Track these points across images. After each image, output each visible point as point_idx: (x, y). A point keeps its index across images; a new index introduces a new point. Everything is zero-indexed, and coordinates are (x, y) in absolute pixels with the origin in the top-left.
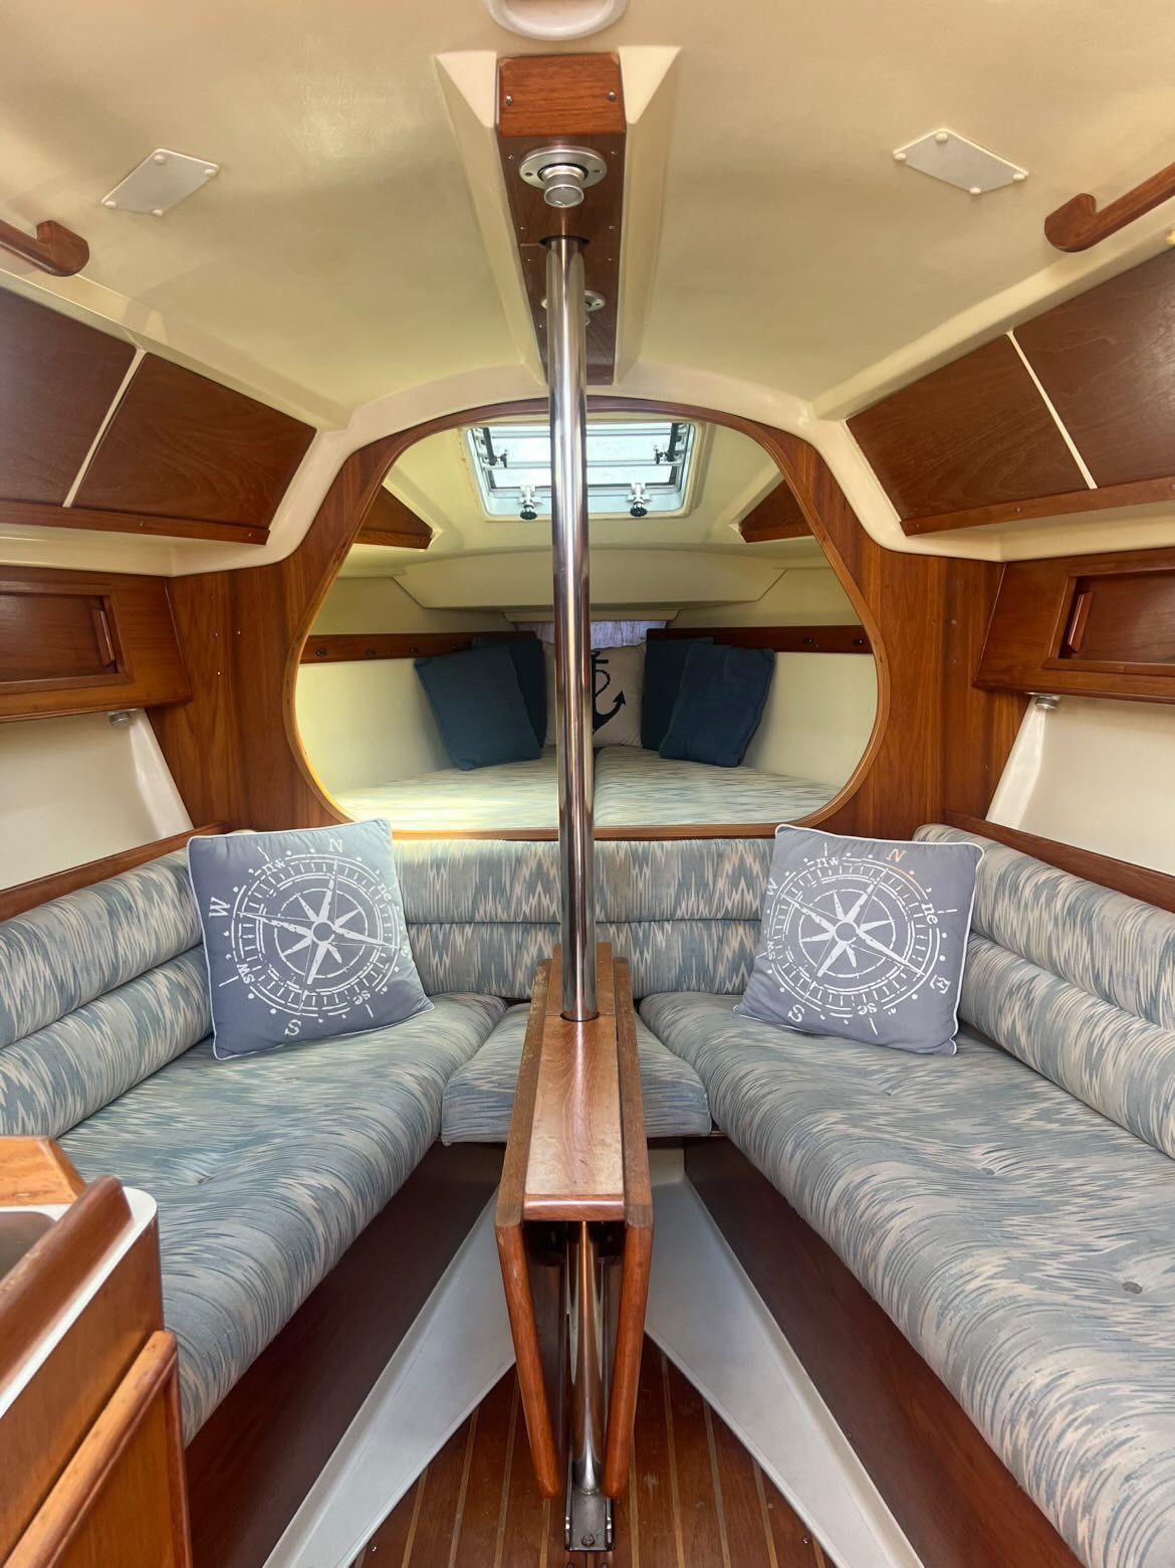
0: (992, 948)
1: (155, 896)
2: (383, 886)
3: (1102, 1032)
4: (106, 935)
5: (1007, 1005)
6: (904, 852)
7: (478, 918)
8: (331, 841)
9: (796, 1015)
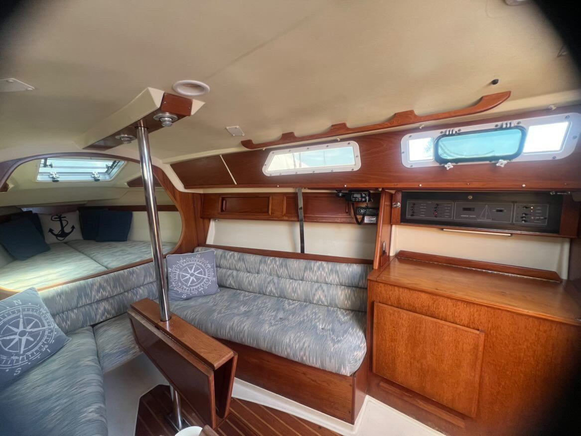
0: (220, 269)
2: (42, 309)
5: (228, 279)
7: (79, 306)
8: (15, 301)
9: (184, 296)
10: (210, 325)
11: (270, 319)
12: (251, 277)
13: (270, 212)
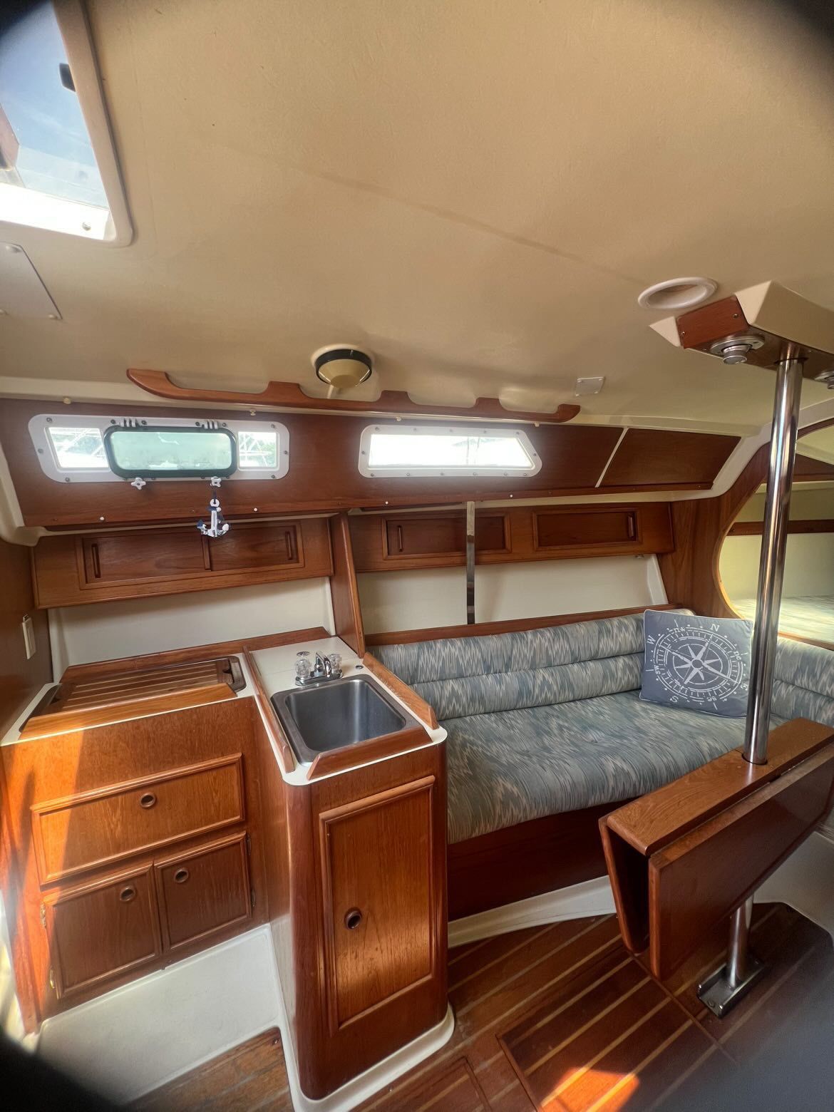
1: (623, 629)
2: (737, 652)
4: (596, 639)
8: (713, 625)
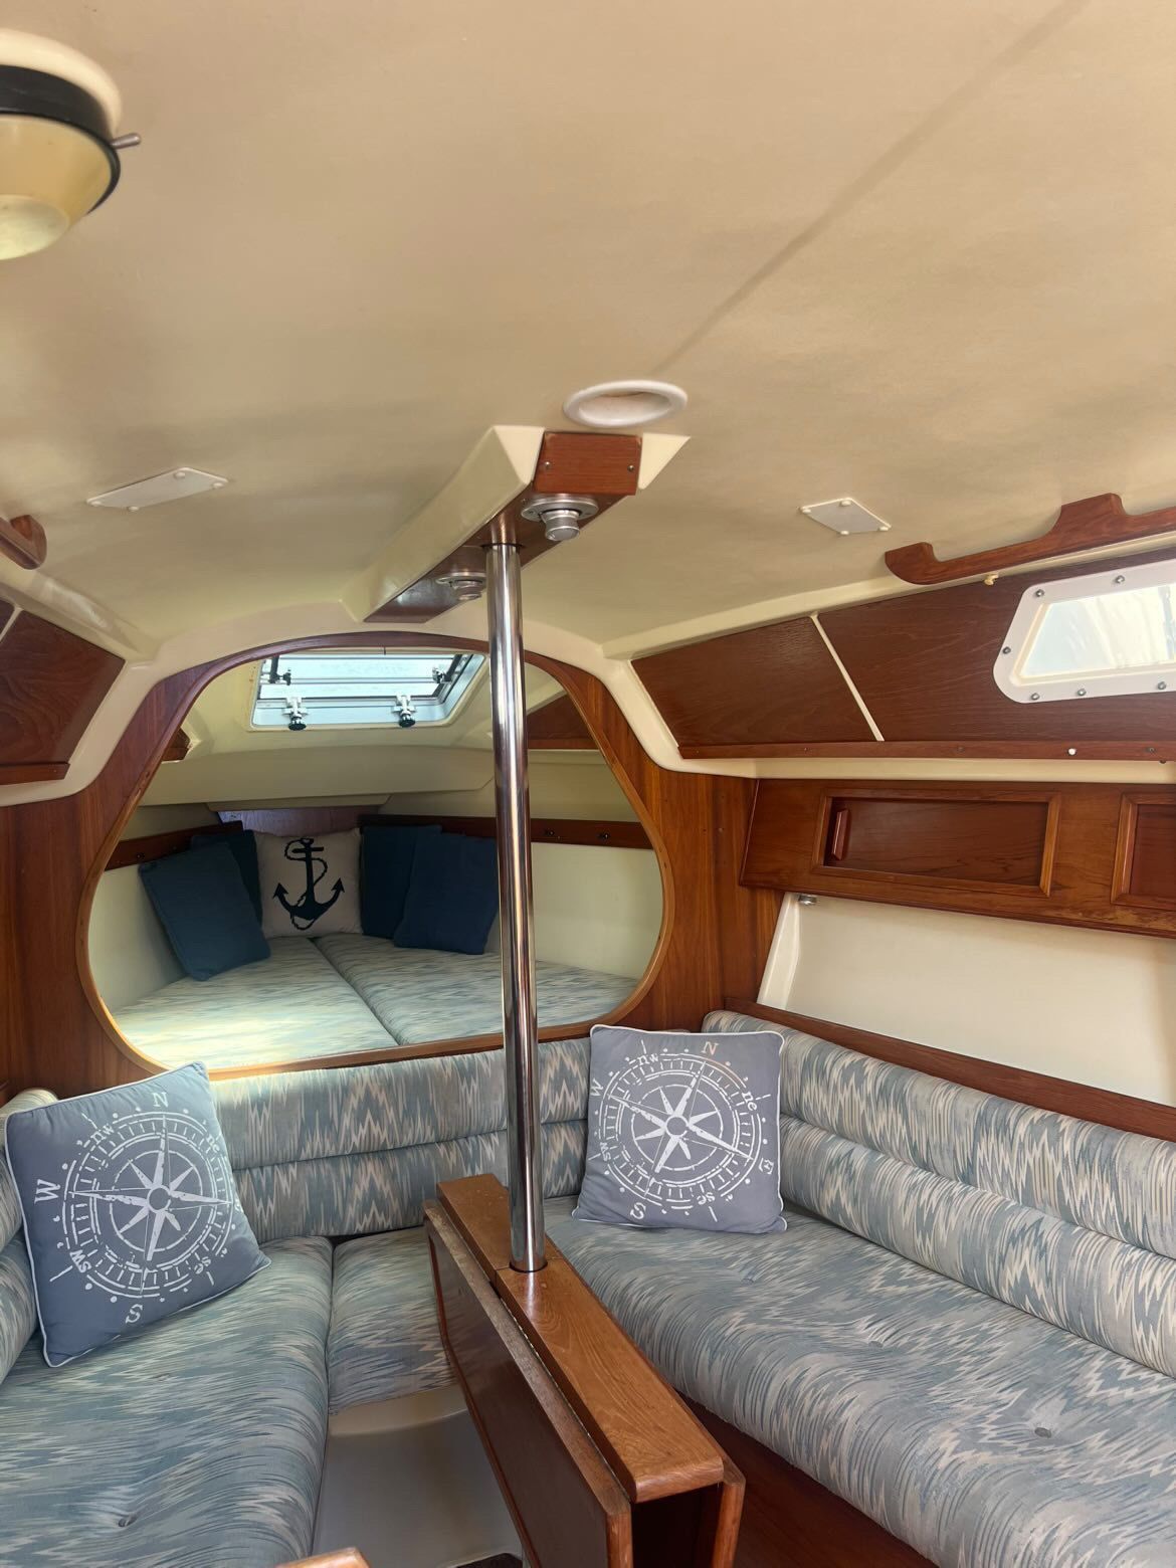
0: (800, 1126)
2: (211, 1137)
3: (929, 1199)
5: (829, 1179)
6: (716, 1044)
7: (303, 1156)
8: (155, 1094)
9: (638, 1213)
10: (705, 1355)
11: (982, 1417)
12: (932, 1192)
13: (1046, 881)
